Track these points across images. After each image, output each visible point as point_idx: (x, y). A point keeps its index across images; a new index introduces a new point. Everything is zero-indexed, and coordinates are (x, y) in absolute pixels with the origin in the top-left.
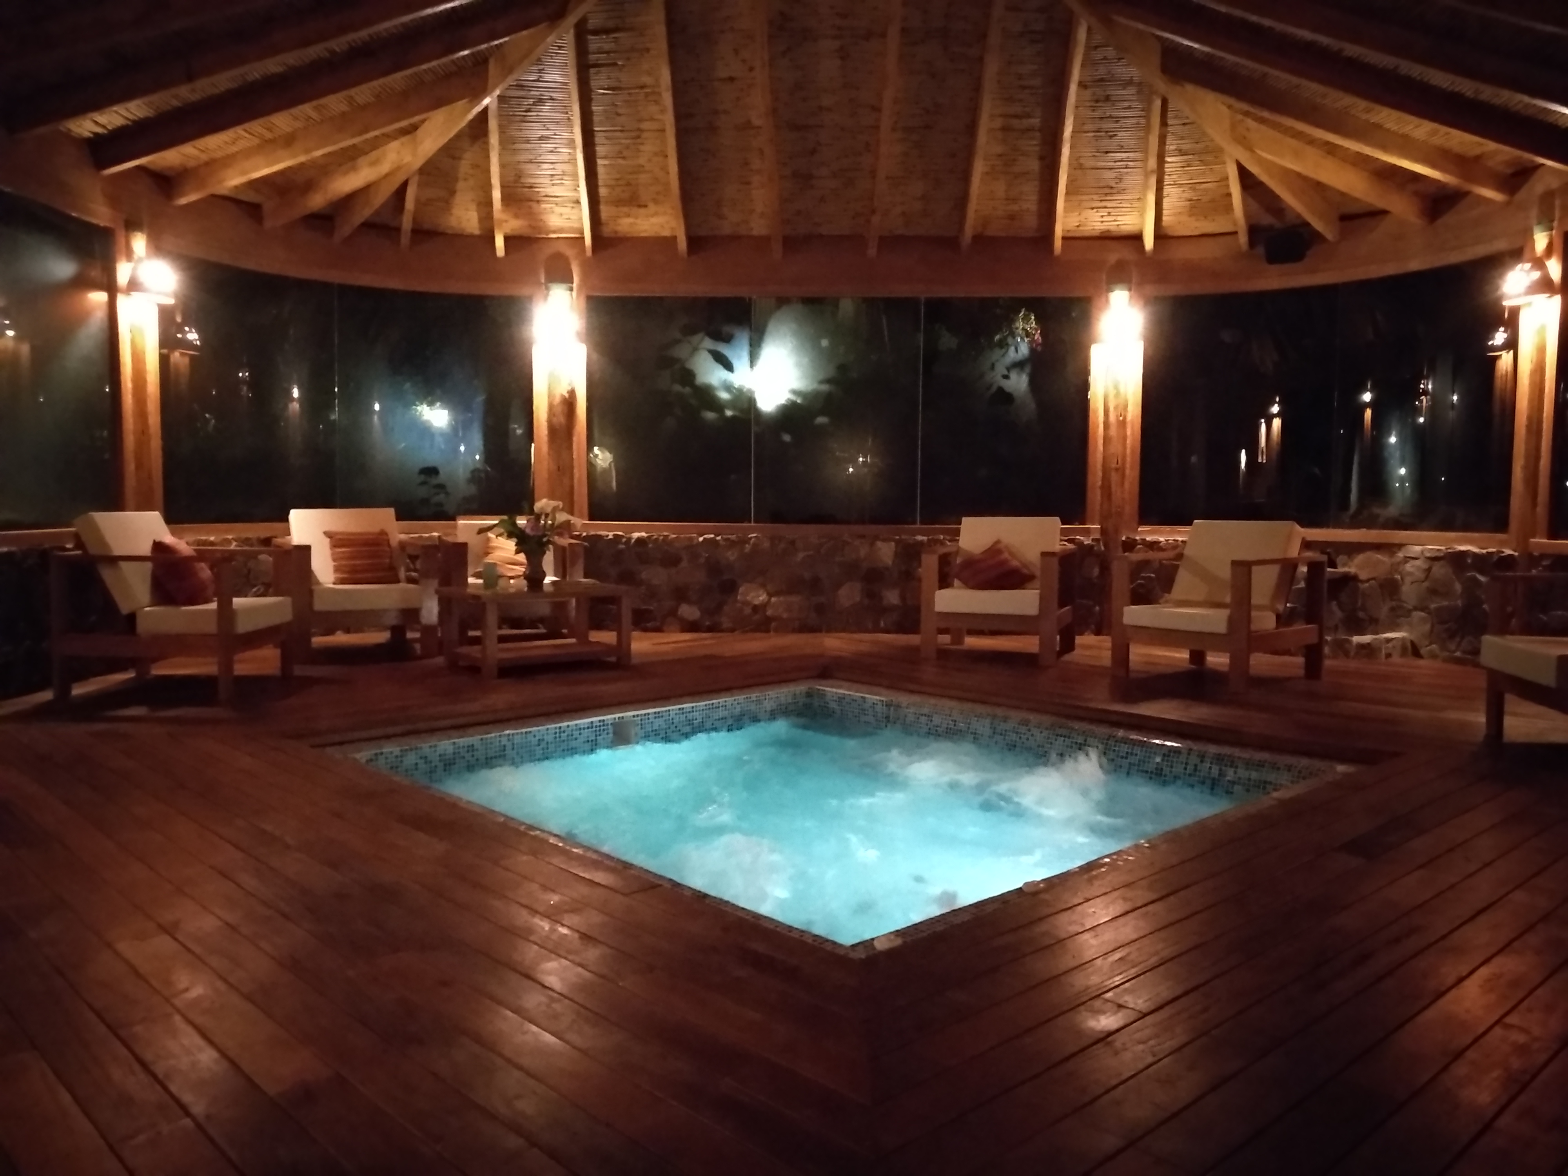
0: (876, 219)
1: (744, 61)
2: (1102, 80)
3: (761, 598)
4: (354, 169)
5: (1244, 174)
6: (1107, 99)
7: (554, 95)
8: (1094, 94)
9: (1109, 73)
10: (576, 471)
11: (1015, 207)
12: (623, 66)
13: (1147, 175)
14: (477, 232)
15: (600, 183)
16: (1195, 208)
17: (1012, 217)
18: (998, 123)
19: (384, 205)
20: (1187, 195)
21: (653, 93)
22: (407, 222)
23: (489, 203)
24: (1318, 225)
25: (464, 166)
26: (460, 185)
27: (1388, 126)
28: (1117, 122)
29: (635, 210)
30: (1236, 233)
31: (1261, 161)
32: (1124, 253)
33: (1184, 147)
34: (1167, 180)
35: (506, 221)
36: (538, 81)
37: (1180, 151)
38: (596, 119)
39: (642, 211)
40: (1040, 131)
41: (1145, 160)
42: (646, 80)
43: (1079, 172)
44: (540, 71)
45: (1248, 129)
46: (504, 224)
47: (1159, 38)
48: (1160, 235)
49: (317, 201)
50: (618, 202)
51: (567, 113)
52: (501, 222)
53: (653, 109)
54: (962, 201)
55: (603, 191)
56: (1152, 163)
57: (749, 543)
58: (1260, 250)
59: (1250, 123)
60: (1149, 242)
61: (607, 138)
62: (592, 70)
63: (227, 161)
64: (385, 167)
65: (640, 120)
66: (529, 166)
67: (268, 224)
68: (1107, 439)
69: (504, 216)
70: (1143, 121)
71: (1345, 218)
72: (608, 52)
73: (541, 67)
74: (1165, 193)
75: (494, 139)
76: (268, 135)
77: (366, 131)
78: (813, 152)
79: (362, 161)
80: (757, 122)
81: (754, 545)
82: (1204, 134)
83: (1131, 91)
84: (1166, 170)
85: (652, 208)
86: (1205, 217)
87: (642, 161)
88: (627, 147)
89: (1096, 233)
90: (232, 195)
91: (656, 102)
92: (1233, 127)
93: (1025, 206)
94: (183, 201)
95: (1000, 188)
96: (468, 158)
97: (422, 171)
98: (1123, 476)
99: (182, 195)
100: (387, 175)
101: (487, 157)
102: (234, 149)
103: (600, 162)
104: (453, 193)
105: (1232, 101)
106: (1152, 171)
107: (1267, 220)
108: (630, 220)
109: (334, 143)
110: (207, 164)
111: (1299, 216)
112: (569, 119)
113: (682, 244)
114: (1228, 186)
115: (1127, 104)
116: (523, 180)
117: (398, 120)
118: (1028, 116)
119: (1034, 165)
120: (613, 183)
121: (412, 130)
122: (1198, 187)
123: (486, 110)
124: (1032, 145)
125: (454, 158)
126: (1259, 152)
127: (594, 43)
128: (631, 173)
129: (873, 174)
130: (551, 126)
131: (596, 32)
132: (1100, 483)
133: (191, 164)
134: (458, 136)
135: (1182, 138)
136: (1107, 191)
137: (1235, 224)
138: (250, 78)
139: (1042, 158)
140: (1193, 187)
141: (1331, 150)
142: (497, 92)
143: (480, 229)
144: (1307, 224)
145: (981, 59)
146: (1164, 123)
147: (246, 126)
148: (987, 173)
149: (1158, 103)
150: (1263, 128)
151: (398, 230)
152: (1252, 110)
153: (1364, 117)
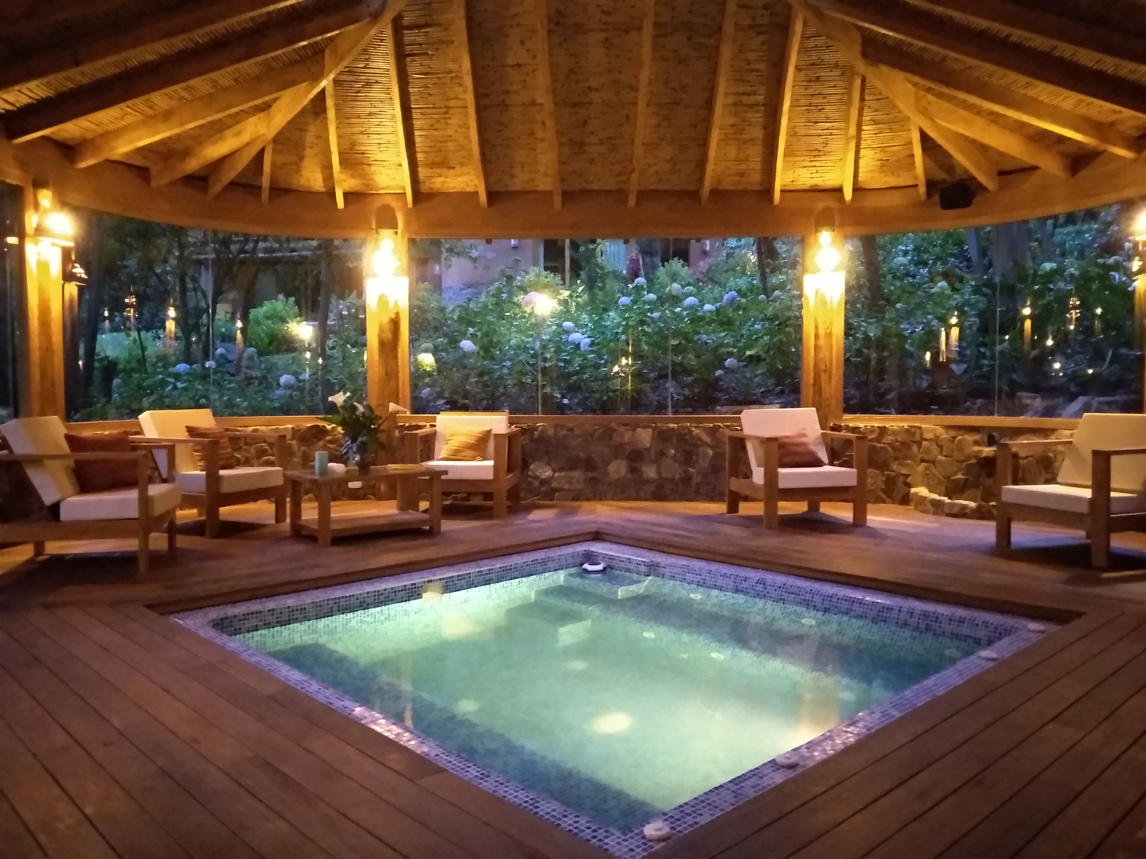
0: (635, 176)
1: (528, 50)
2: (813, 64)
3: (547, 474)
4: (222, 139)
5: (925, 138)
6: (818, 79)
7: (378, 79)
8: (807, 75)
9: (819, 58)
10: (400, 375)
11: (743, 167)
12: (433, 55)
13: (848, 141)
14: (322, 190)
15: (418, 150)
16: (885, 166)
17: (742, 175)
18: (731, 100)
19: (246, 168)
20: (879, 156)
21: (457, 77)
22: (266, 182)
23: (330, 167)
24: (982, 178)
25: (310, 137)
26: (308, 152)
27: (1041, 99)
28: (825, 98)
29: (445, 171)
30: (916, 186)
31: (938, 128)
32: (827, 202)
33: (876, 118)
34: (863, 144)
35: (345, 181)
36: (365, 68)
37: (874, 121)
38: (413, 98)
39: (452, 172)
40: (763, 105)
41: (847, 128)
42: (451, 66)
43: (794, 139)
44: (367, 60)
45: (929, 103)
46: (343, 183)
47: (860, 29)
48: (857, 189)
49: (192, 165)
50: (433, 165)
51: (389, 94)
52: (340, 181)
53: (458, 90)
54: (702, 162)
55: (420, 156)
56: (853, 130)
57: (537, 430)
58: (936, 199)
59: (930, 97)
60: (848, 194)
61: (422, 114)
62: (408, 59)
63: (118, 133)
64: (245, 138)
65: (448, 100)
66: (361, 136)
67: (154, 183)
68: (816, 347)
69: (343, 177)
70: (845, 97)
71: (1002, 173)
72: (420, 44)
73: (367, 57)
74: (861, 155)
75: (331, 113)
76: (150, 112)
77: (229, 107)
78: (585, 123)
79: (228, 133)
80: (540, 100)
81: (542, 432)
82: (895, 107)
83: (836, 72)
84: (863, 136)
85: (459, 170)
86: (892, 174)
87: (449, 132)
88: (438, 121)
89: (807, 187)
90: (125, 160)
91: (460, 85)
92: (917, 101)
93: (752, 166)
94: (83, 165)
95: (732, 151)
96: (312, 131)
97: (275, 140)
98: (830, 375)
99: (82, 161)
100: (247, 145)
101: (327, 130)
102: (123, 123)
103: (417, 133)
104: (302, 158)
105: (917, 79)
106: (852, 137)
107: (941, 175)
108: (442, 179)
109: (203, 118)
110: (101, 135)
111: (966, 171)
112: (391, 98)
113: (483, 197)
114: (912, 149)
115: (833, 84)
116: (357, 148)
117: (253, 99)
118: (754, 93)
119: (758, 132)
120: (429, 149)
121: (265, 107)
122: (888, 149)
123: (323, 92)
124: (757, 117)
125: (301, 131)
126: (937, 120)
127: (409, 36)
128: (441, 142)
129: (632, 142)
130: (378, 104)
131: (410, 28)
132: (812, 382)
133: (89, 136)
134: (303, 112)
135: (876, 111)
136: (816, 153)
137: (916, 178)
138: (130, 64)
139: (765, 127)
140: (883, 149)
141: (994, 118)
142: (332, 76)
143: (324, 187)
144: (974, 179)
145: (718, 47)
146: (862, 99)
147: (130, 103)
148: (722, 140)
149: (858, 82)
150: (941, 102)
151: (259, 188)
152: (933, 86)
153: (1023, 92)
